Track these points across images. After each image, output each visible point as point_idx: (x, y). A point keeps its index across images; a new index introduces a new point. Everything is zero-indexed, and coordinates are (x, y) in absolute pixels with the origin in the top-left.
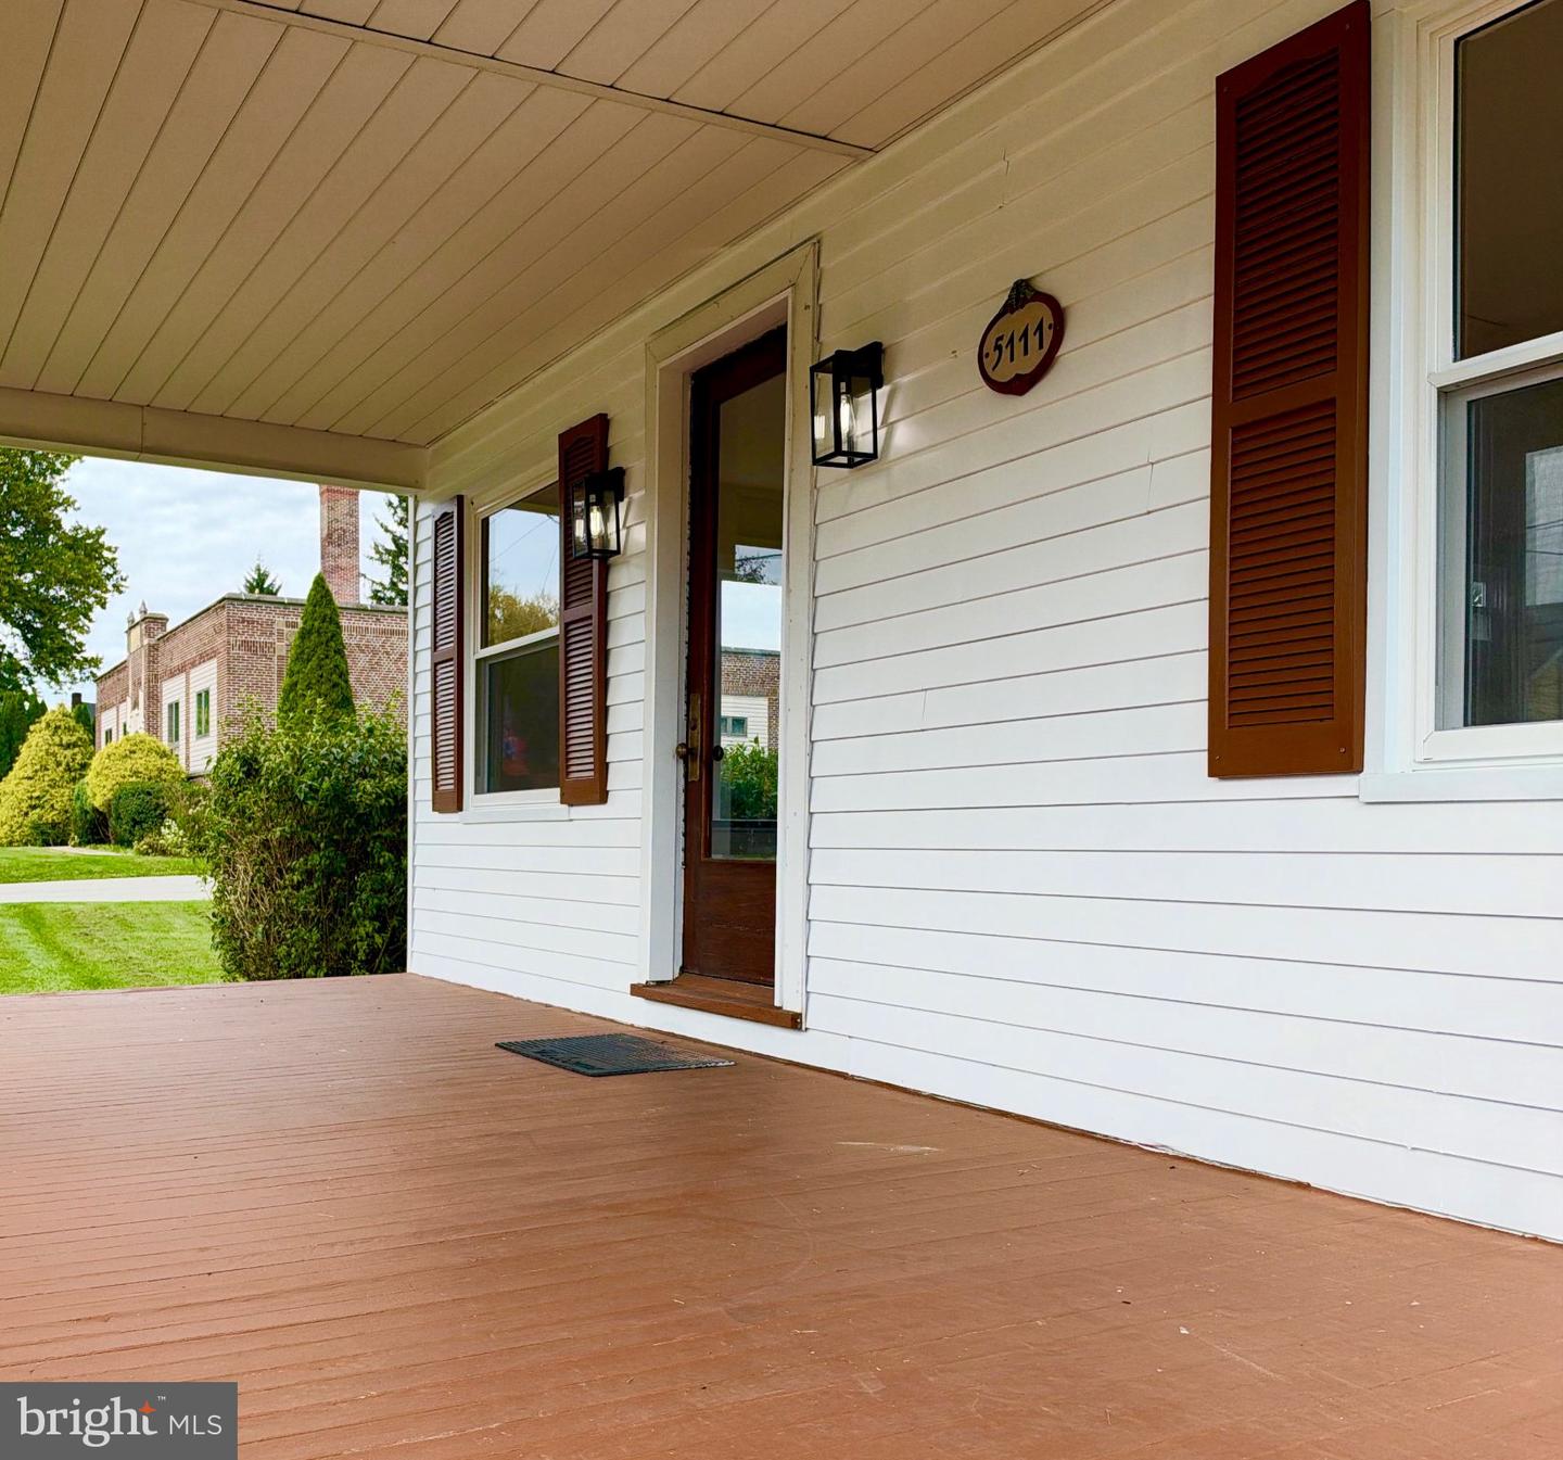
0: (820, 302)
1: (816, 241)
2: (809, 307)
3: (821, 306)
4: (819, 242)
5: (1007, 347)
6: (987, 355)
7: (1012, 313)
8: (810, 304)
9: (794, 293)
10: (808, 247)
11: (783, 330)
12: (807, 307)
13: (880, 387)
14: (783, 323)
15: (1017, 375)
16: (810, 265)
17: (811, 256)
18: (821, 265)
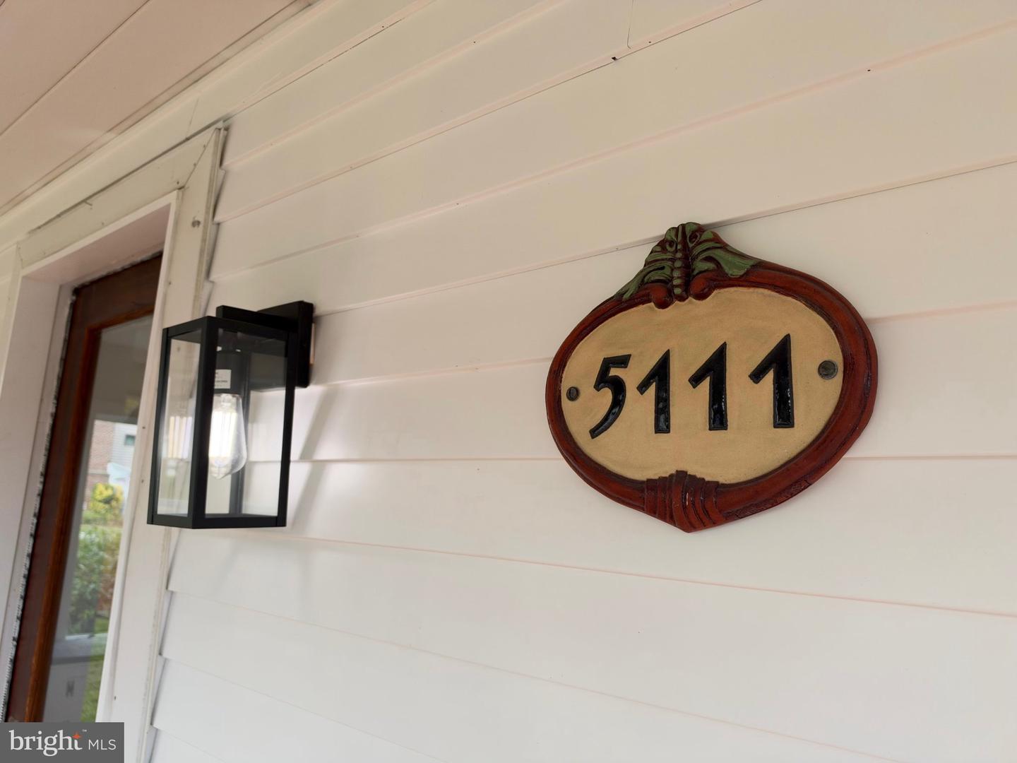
0: (217, 219)
1: (224, 129)
2: (199, 223)
3: (219, 224)
4: (227, 129)
5: (643, 387)
6: (574, 394)
7: (663, 305)
8: (201, 218)
9: (181, 200)
10: (209, 136)
11: (155, 261)
12: (196, 223)
13: (305, 383)
14: (158, 250)
15: (681, 475)
16: (208, 160)
17: (210, 149)
18: (226, 163)
